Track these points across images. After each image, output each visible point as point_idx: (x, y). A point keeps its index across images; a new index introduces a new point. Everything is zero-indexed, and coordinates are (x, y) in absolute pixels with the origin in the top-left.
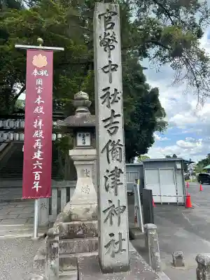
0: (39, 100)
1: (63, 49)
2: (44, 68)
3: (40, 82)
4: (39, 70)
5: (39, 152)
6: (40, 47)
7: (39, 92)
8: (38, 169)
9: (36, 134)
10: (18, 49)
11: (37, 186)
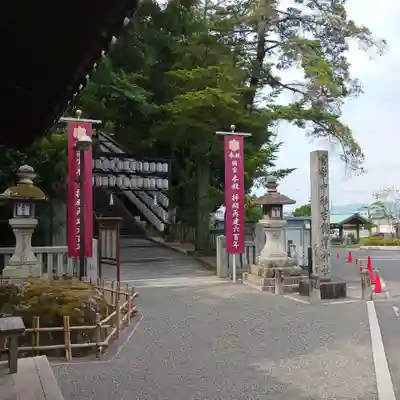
0: (235, 178)
1: (250, 134)
2: (237, 152)
3: (235, 163)
4: (234, 153)
5: (237, 220)
6: (233, 133)
7: (235, 171)
8: (236, 232)
9: (234, 206)
10: (219, 135)
11: (236, 245)
